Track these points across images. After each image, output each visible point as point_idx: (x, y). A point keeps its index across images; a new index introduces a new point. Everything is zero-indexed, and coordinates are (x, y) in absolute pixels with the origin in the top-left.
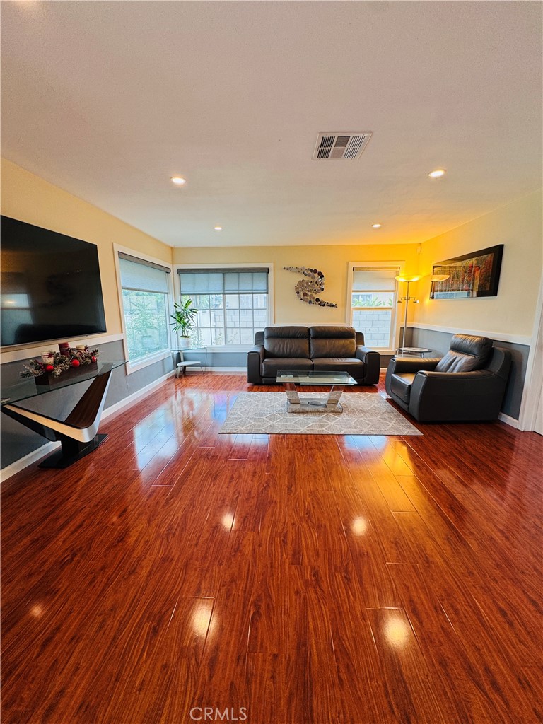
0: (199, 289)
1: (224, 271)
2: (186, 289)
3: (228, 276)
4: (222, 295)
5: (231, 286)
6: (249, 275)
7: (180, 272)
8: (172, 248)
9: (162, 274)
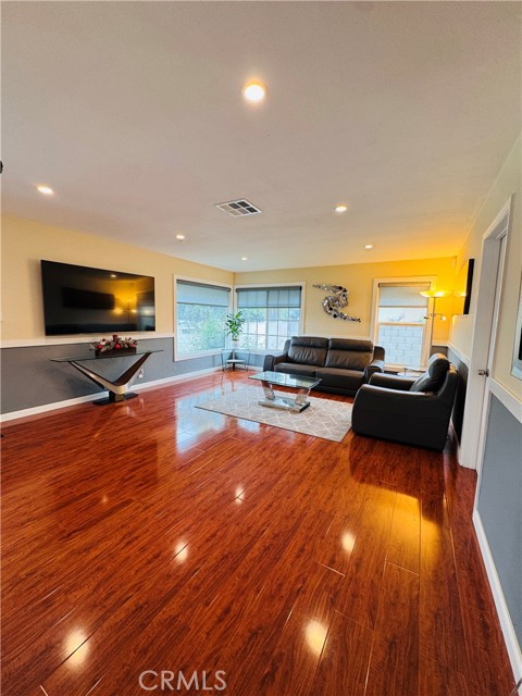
0: (251, 303)
1: (268, 290)
2: (242, 303)
3: (271, 293)
4: (265, 310)
5: (273, 301)
6: (287, 292)
7: (238, 290)
8: (234, 273)
9: (224, 293)
